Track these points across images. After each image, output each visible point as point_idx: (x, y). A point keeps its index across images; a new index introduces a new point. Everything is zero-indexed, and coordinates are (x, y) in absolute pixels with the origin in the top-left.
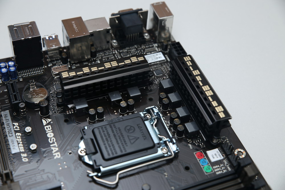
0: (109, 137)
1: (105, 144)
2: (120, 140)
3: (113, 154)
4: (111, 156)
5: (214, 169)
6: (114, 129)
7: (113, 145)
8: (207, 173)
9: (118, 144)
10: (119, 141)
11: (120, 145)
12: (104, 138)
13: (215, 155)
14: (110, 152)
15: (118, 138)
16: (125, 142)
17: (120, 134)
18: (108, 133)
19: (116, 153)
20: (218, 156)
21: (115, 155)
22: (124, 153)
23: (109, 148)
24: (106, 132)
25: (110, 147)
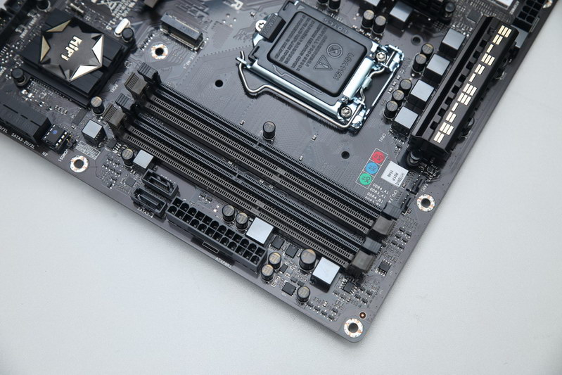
0: (303, 37)
1: (288, 40)
2: (309, 52)
3: (282, 59)
4: (278, 60)
5: (372, 186)
6: (319, 32)
7: (294, 50)
8: (359, 181)
9: (302, 54)
10: (306, 53)
11: (302, 57)
12: (296, 33)
13: (395, 174)
14: (282, 54)
15: (310, 47)
16: (311, 59)
17: (316, 45)
18: (307, 31)
19: (286, 62)
20: (397, 179)
21: (283, 63)
22: (294, 70)
23: (286, 49)
24: (306, 28)
25: (289, 48)
